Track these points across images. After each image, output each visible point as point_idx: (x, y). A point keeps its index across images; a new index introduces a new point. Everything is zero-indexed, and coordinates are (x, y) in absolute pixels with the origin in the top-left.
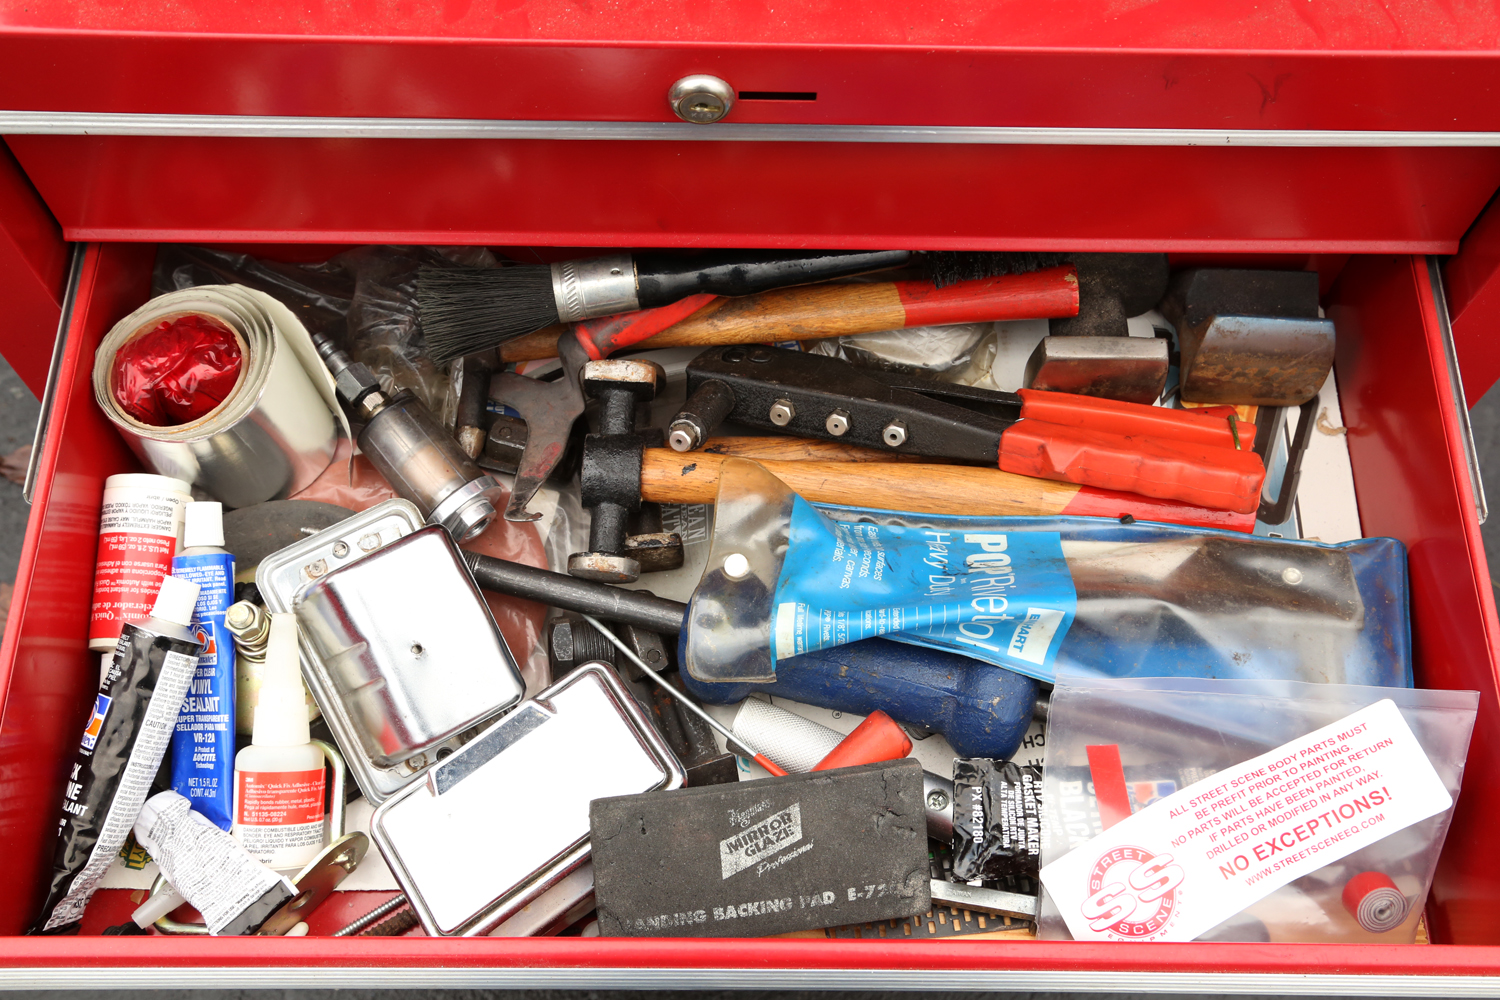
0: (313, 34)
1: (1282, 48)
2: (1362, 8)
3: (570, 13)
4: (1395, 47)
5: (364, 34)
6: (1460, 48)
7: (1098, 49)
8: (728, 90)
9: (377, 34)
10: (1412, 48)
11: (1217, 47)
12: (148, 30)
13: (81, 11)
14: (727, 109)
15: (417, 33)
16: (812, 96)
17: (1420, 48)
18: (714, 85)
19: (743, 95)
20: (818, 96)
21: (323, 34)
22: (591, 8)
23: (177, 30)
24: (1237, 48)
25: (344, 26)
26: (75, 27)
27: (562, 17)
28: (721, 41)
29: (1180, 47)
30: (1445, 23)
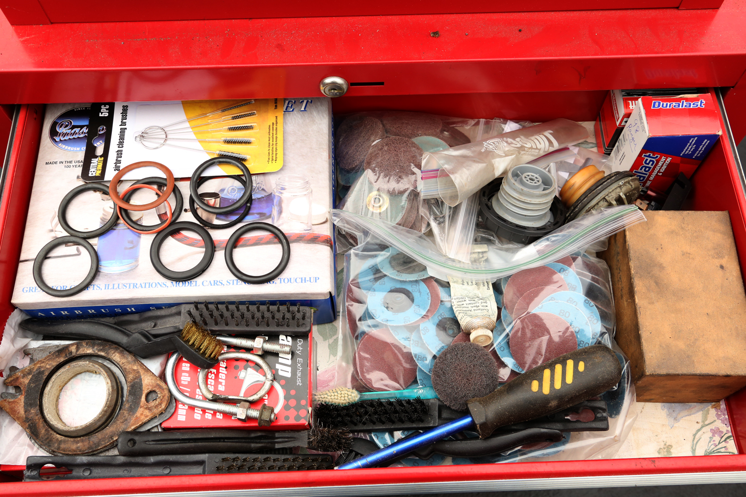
0: (165, 66)
1: (585, 56)
2: (620, 37)
3: (275, 52)
4: (634, 53)
5: (186, 65)
6: (663, 53)
7: (505, 59)
8: (345, 82)
9: (192, 65)
10: (642, 54)
11: (557, 56)
12: (94, 67)
13: (66, 61)
14: (345, 91)
15: (209, 64)
16: (382, 84)
17: (645, 53)
18: (339, 80)
19: (352, 84)
20: (385, 83)
21: (169, 66)
22: (284, 50)
23: (106, 67)
24: (566, 56)
25: (178, 63)
26: (63, 68)
27: (272, 54)
28: (341, 62)
29: (541, 57)
30: (656, 42)
